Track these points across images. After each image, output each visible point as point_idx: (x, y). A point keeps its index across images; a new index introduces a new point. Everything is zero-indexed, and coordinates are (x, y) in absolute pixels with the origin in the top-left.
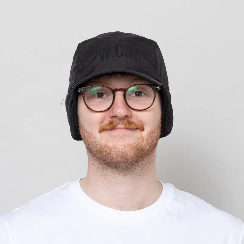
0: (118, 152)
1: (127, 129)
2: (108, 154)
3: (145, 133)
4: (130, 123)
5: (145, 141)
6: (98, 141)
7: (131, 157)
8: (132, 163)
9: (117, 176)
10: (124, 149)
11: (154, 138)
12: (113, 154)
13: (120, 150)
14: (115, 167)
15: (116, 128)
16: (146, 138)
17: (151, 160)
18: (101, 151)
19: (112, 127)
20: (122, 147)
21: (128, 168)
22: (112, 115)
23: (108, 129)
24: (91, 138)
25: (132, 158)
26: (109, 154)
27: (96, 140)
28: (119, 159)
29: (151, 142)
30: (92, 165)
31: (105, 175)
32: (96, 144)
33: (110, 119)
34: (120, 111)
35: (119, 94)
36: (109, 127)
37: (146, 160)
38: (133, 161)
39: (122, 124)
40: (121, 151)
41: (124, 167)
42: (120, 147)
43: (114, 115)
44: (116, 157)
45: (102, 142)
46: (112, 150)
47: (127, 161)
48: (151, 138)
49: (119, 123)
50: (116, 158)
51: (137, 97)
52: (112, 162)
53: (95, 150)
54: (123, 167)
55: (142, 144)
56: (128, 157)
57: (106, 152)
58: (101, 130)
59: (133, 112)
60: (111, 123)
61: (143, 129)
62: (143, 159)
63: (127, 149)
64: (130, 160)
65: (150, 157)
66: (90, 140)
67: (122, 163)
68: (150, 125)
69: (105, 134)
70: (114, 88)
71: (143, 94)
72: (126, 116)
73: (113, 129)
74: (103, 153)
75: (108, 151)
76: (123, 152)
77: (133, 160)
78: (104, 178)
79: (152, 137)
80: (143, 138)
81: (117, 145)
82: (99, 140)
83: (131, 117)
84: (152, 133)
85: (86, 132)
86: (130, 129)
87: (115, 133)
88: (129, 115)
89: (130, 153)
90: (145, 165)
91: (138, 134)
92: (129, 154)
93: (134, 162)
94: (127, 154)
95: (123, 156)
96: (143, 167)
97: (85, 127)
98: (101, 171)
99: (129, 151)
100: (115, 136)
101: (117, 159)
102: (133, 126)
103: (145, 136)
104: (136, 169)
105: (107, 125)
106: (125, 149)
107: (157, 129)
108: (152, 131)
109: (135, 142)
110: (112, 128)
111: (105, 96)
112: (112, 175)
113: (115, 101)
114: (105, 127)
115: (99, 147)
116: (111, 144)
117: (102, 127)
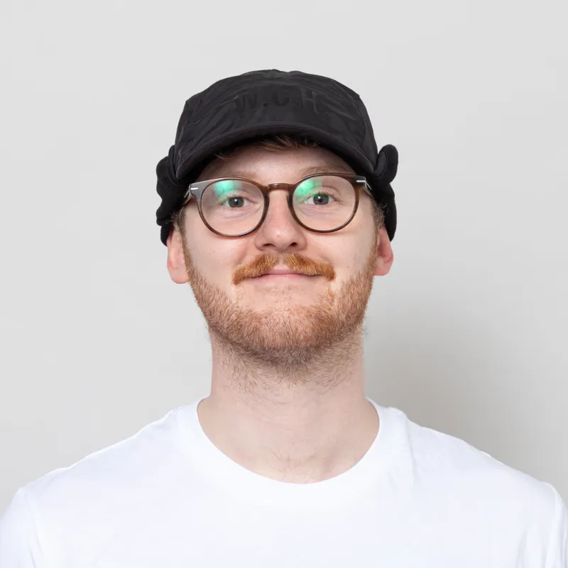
0: (277, 324)
1: (295, 276)
2: (253, 331)
3: (336, 286)
4: (302, 261)
5: (336, 303)
6: (231, 302)
7: (305, 337)
8: (307, 350)
9: (276, 383)
10: (289, 317)
11: (356, 297)
12: (265, 331)
13: (279, 319)
14: (272, 361)
15: (272, 272)
16: (338, 295)
17: (350, 351)
18: (238, 326)
19: (261, 270)
20: (286, 314)
21: (298, 363)
22: (261, 242)
23: (254, 275)
24: (217, 297)
25: (307, 339)
26: (256, 329)
27: (228, 302)
28: (279, 341)
29: (350, 304)
30: (222, 364)
31: (251, 384)
32: (227, 310)
33: (258, 253)
34: (281, 232)
35: (278, 197)
36: (254, 272)
37: (338, 351)
38: (311, 346)
39: (285, 262)
40: (282, 321)
41: (290, 361)
42: (281, 313)
43: (266, 242)
44: (273, 336)
45: (240, 305)
46: (264, 319)
47: (296, 344)
48: (350, 295)
49: (277, 262)
50: (271, 339)
51: (318, 206)
52: (264, 349)
53: (225, 326)
54: (287, 361)
55: (330, 309)
56: (299, 335)
57: (249, 326)
58: (239, 279)
59: (310, 236)
60: (260, 261)
61: (331, 276)
62: (331, 344)
63: (297, 317)
64: (303, 344)
65: (348, 344)
66: (214, 302)
67: (286, 351)
68: (348, 267)
69: (247, 286)
70: (266, 184)
71: (330, 200)
72: (294, 244)
73: (264, 274)
74: (244, 329)
75: (254, 324)
76: (288, 323)
77: (309, 342)
78: (249, 391)
79: (352, 295)
80: (332, 296)
81: (274, 310)
82: (234, 302)
83: (305, 247)
84: (352, 286)
85: (205, 286)
86: (301, 274)
87: (268, 283)
88: (301, 241)
89: (303, 327)
90: (337, 363)
91: (321, 285)
92: (300, 329)
93: (311, 350)
94: (297, 329)
95: (288, 333)
96: (332, 365)
97: (203, 275)
98: (243, 375)
99: (300, 322)
100: (268, 290)
101: (274, 340)
102: (309, 270)
103: (338, 292)
104: (316, 369)
105: (251, 266)
106: (292, 317)
107: (363, 279)
108: (352, 282)
109: (314, 304)
110: (262, 272)
111: (246, 203)
112: (264, 383)
113: (269, 213)
114: (247, 272)
115: (234, 317)
116: (259, 309)
117: (240, 270)
